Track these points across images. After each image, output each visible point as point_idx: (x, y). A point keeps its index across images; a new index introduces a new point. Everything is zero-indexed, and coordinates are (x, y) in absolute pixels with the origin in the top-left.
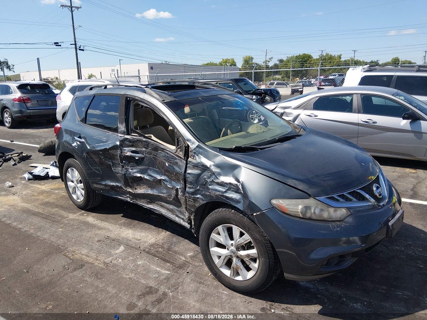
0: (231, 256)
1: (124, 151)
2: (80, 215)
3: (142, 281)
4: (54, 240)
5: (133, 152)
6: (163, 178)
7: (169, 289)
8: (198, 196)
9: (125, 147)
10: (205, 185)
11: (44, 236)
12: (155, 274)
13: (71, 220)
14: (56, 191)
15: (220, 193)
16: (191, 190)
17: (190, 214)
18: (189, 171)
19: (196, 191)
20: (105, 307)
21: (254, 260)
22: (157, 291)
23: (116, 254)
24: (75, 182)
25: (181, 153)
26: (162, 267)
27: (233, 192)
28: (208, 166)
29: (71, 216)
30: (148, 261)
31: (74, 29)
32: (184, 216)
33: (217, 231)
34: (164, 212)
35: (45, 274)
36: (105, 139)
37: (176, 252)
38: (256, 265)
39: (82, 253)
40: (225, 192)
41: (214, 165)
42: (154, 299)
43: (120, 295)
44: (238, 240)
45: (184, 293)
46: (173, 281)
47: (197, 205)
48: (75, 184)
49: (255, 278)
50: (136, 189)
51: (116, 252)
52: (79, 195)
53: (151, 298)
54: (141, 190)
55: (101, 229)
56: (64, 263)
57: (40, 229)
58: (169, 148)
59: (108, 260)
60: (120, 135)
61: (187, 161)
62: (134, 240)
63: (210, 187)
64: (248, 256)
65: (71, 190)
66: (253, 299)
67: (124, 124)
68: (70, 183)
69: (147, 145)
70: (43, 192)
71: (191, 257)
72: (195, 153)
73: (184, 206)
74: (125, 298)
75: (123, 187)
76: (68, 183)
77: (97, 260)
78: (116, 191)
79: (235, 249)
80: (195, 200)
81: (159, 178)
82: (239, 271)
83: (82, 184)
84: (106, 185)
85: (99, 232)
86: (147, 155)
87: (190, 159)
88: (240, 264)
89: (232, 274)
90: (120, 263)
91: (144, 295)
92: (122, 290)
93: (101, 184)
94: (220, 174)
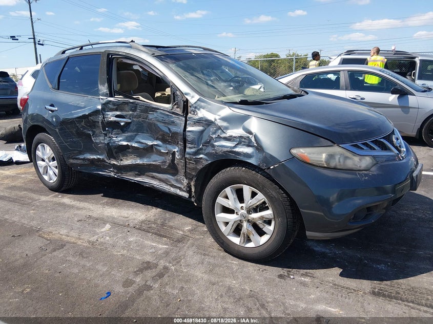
0: (240, 220)
1: (106, 116)
2: (54, 196)
3: (138, 257)
4: (26, 222)
5: (117, 116)
6: (155, 143)
7: (170, 263)
8: (201, 156)
9: (108, 112)
10: (209, 143)
11: (12, 219)
12: (151, 249)
13: (44, 201)
14: (23, 176)
15: (229, 149)
16: (193, 150)
17: (190, 179)
18: (189, 129)
19: (198, 150)
20: (97, 286)
21: (269, 222)
22: (156, 266)
23: (102, 232)
24: (47, 160)
25: (178, 109)
26: (159, 242)
27: (244, 146)
28: (213, 120)
29: (43, 198)
30: (141, 237)
31: (32, 22)
32: (182, 184)
33: (224, 195)
34: (155, 183)
35: (18, 256)
36: (83, 104)
37: (171, 227)
38: (272, 228)
39: (61, 233)
40: (235, 147)
41: (220, 119)
42: (154, 274)
43: (113, 273)
44: (249, 202)
45: (188, 265)
46: (174, 255)
47: (200, 167)
48: (47, 163)
49: (269, 243)
50: (121, 160)
51: (102, 230)
52: (52, 175)
53: (149, 274)
54: (128, 161)
55: (80, 209)
56: (40, 244)
57: (7, 212)
58: (162, 107)
59: (94, 239)
60: (101, 97)
61: (186, 118)
62: (120, 218)
63: (216, 144)
64: (262, 218)
65: (41, 170)
66: (267, 267)
67: (106, 85)
68: (40, 163)
69: (134, 107)
70: (7, 177)
71: (190, 231)
72: (196, 108)
73: (182, 171)
74: (119, 275)
75: (106, 159)
76: (38, 162)
77: (80, 239)
78: (97, 166)
79: (246, 213)
80: (198, 161)
81: (151, 144)
82: (251, 237)
83: (56, 162)
84: (84, 159)
85: (79, 212)
86: (134, 119)
87: (189, 115)
88: (251, 229)
89: (242, 241)
90: (108, 241)
91: (141, 271)
92: (114, 268)
93: (79, 159)
94: (227, 128)
